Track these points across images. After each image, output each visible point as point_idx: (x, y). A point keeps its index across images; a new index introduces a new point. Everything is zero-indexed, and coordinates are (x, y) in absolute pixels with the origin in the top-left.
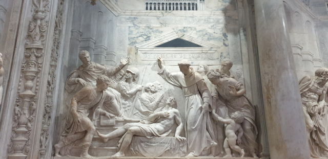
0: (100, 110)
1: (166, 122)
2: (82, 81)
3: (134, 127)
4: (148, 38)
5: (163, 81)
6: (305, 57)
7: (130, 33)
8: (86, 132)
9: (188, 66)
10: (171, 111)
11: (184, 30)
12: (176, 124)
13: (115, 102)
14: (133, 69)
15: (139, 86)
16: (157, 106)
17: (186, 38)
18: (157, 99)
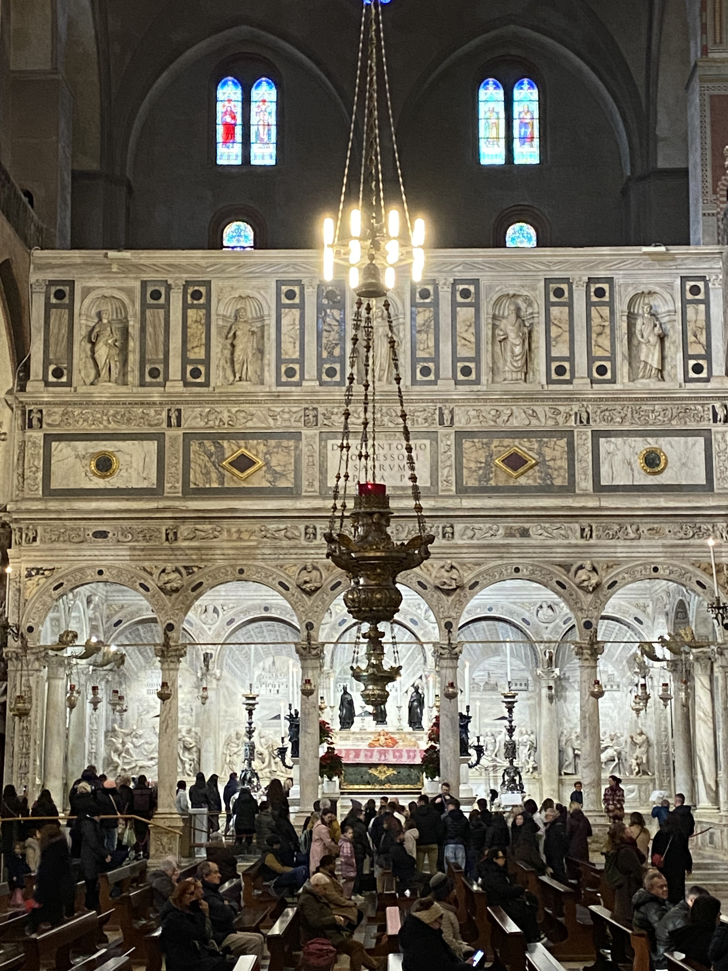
0: (123, 755)
2: (114, 740)
3: (140, 764)
4: (148, 712)
7: (138, 709)
8: (117, 767)
13: (131, 751)
14: (140, 732)
15: (143, 741)
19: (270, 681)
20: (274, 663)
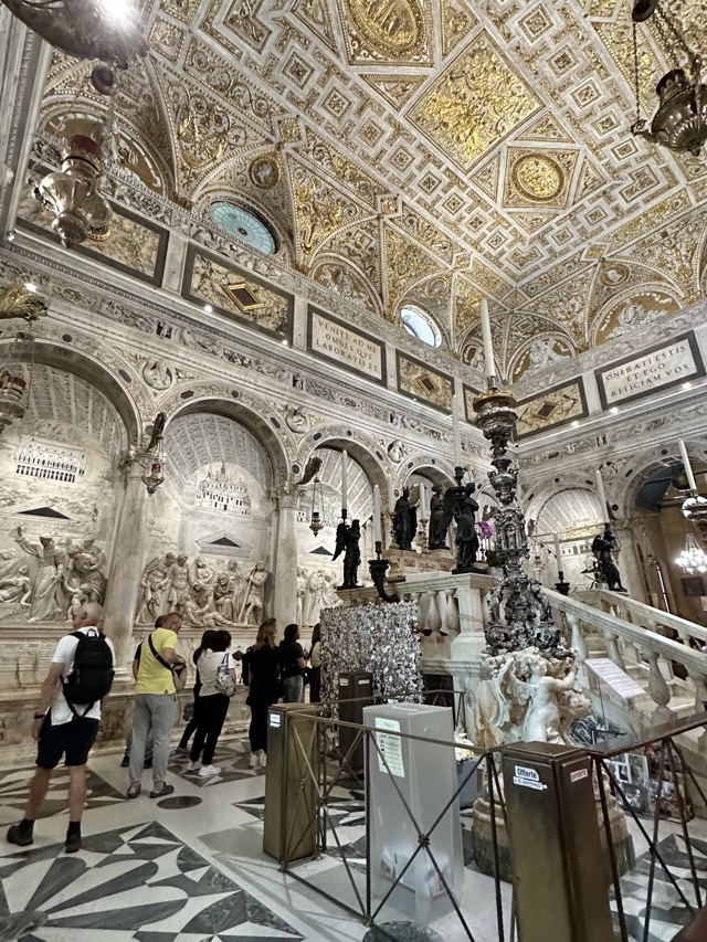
1: (14, 589)
4: (12, 503)
5: (20, 548)
6: (164, 539)
9: (49, 540)
10: (21, 580)
11: (54, 501)
12: (25, 591)
16: (7, 573)
17: (55, 509)
18: (9, 566)
19: (215, 492)
20: (223, 470)
